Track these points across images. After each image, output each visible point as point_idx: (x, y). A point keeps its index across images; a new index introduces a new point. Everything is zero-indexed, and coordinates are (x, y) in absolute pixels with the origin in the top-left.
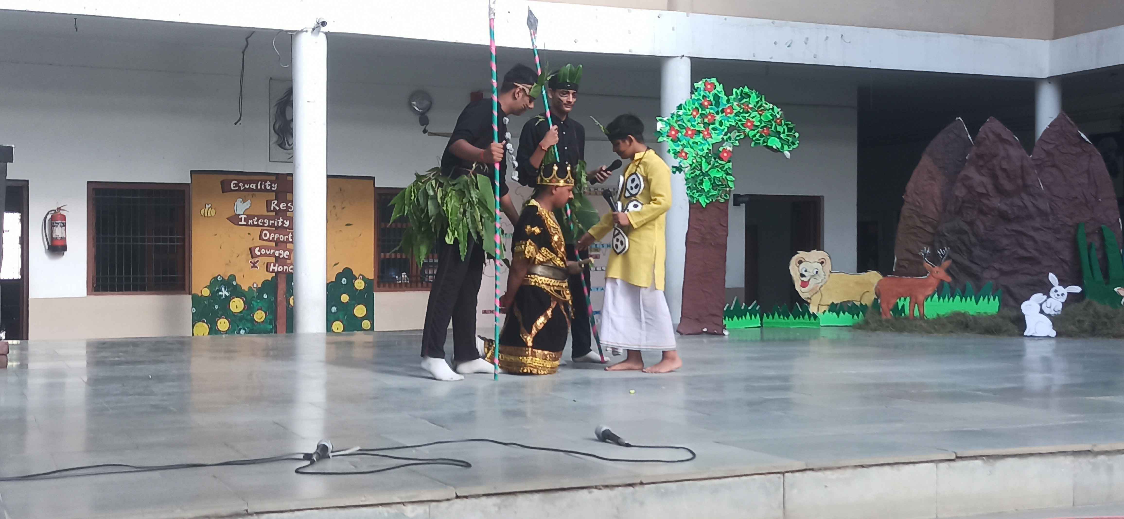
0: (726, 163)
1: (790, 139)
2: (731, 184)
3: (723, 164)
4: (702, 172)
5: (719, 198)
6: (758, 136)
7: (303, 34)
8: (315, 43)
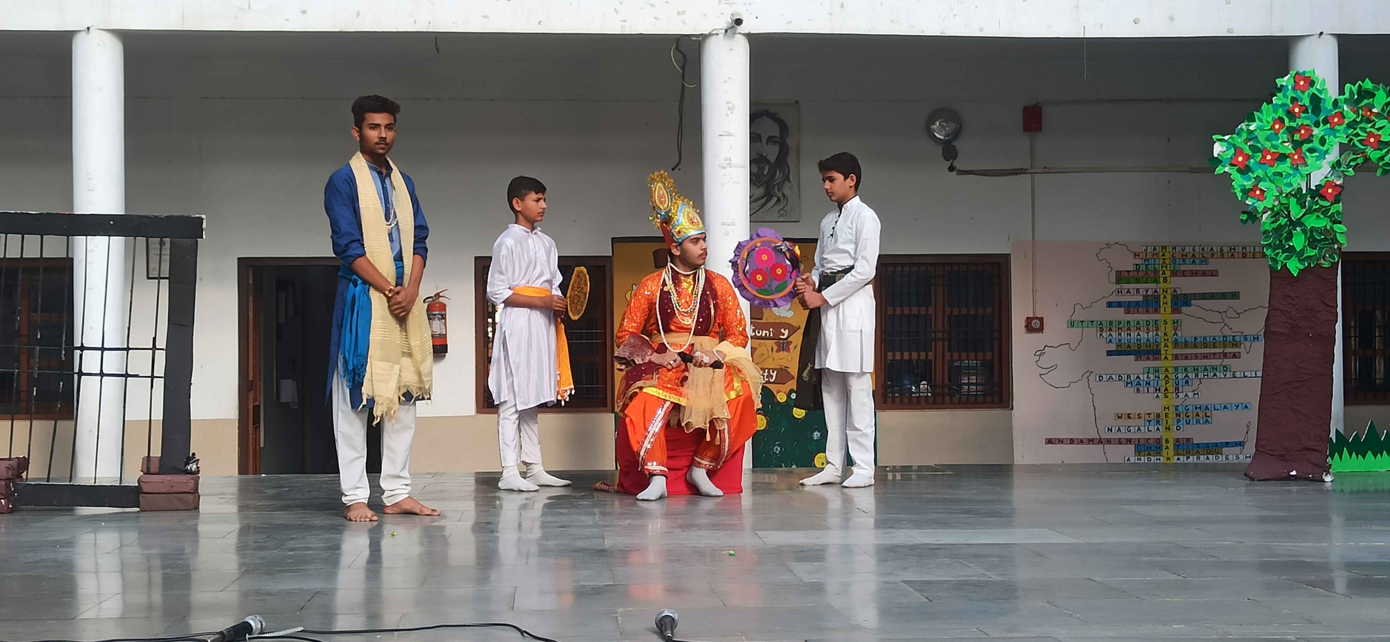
0: (1331, 205)
2: (1342, 239)
3: (1325, 207)
4: (1290, 219)
5: (1322, 261)
6: (1387, 159)
7: (713, 39)
8: (731, 50)
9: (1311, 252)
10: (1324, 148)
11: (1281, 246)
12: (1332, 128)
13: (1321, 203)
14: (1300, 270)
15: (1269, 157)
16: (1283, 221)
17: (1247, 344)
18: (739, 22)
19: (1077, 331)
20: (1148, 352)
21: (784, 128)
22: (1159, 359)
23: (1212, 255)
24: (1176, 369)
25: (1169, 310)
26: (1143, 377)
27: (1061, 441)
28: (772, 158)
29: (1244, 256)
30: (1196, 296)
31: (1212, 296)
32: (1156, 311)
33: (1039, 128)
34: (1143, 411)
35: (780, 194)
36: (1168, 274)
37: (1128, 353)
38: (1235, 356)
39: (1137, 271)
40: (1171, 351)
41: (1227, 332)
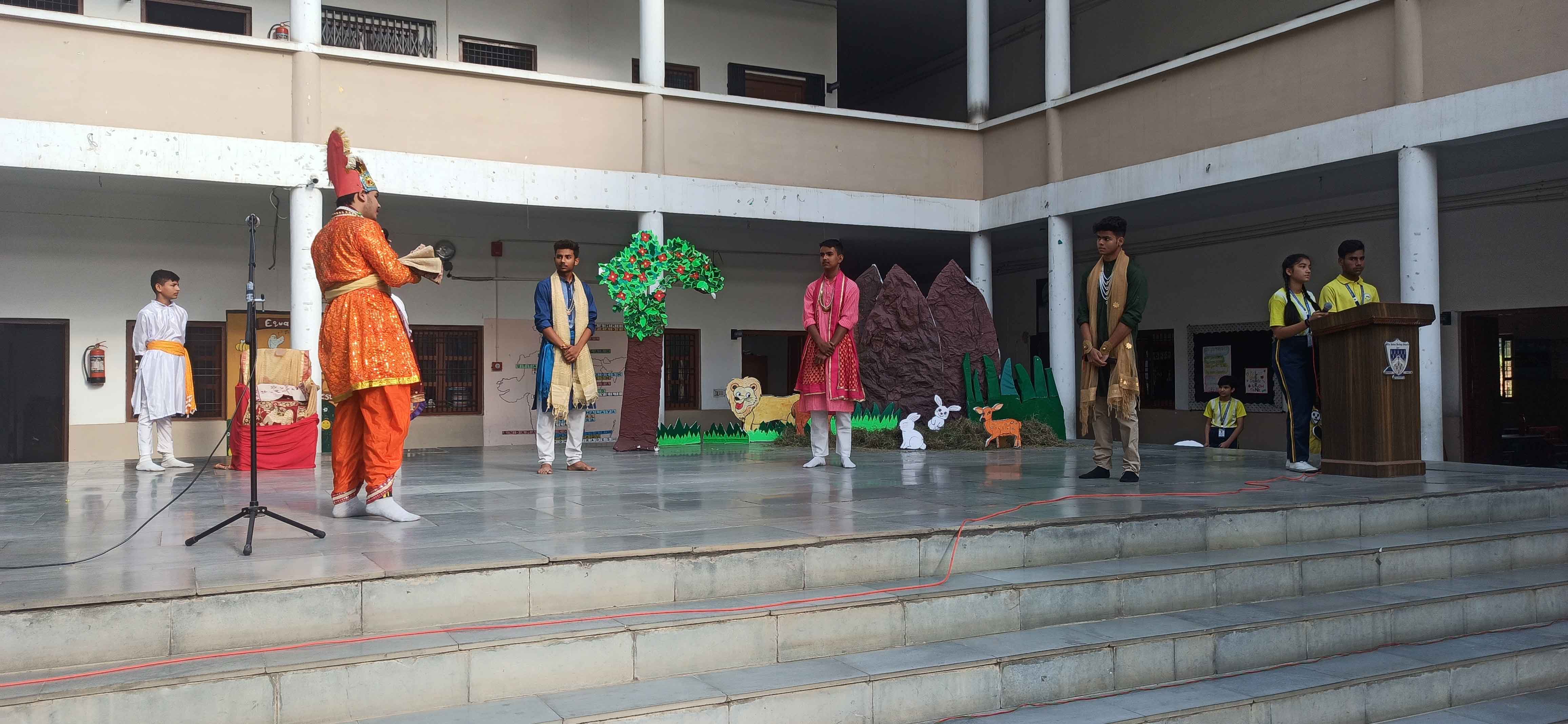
0: (660, 303)
1: (717, 283)
2: (665, 322)
3: (657, 304)
4: (639, 310)
5: (655, 333)
6: (688, 280)
7: (298, 190)
8: (311, 197)
9: (649, 328)
10: (656, 273)
11: (633, 325)
12: (660, 262)
13: (654, 302)
14: (644, 338)
15: (628, 277)
16: (635, 311)
17: (615, 377)
18: (316, 181)
19: (521, 370)
27: (511, 433)
29: (614, 330)
33: (501, 255)
38: (608, 384)
41: (604, 371)
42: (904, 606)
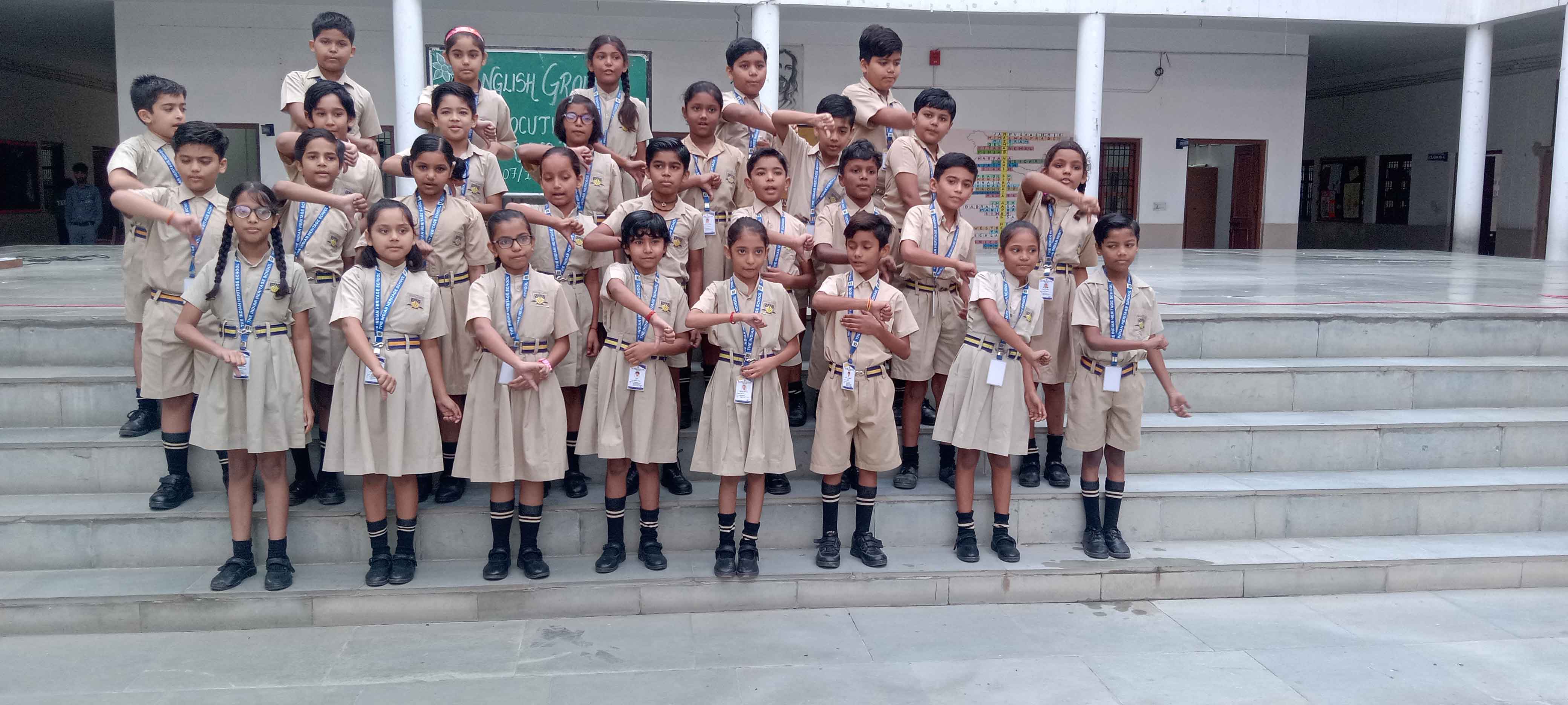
7: (759, 7)
8: (770, 14)
20: (993, 192)
21: (794, 59)
22: (999, 196)
23: (1031, 138)
24: (1008, 202)
25: (1006, 169)
26: (990, 207)
28: (788, 78)
30: (1020, 161)
31: (1030, 162)
32: (999, 170)
33: (938, 64)
34: (989, 226)
35: (792, 99)
36: (1006, 148)
37: (982, 193)
39: (989, 146)
40: (1006, 192)
42: (1293, 377)
